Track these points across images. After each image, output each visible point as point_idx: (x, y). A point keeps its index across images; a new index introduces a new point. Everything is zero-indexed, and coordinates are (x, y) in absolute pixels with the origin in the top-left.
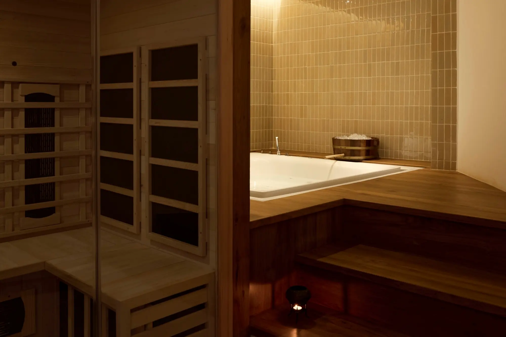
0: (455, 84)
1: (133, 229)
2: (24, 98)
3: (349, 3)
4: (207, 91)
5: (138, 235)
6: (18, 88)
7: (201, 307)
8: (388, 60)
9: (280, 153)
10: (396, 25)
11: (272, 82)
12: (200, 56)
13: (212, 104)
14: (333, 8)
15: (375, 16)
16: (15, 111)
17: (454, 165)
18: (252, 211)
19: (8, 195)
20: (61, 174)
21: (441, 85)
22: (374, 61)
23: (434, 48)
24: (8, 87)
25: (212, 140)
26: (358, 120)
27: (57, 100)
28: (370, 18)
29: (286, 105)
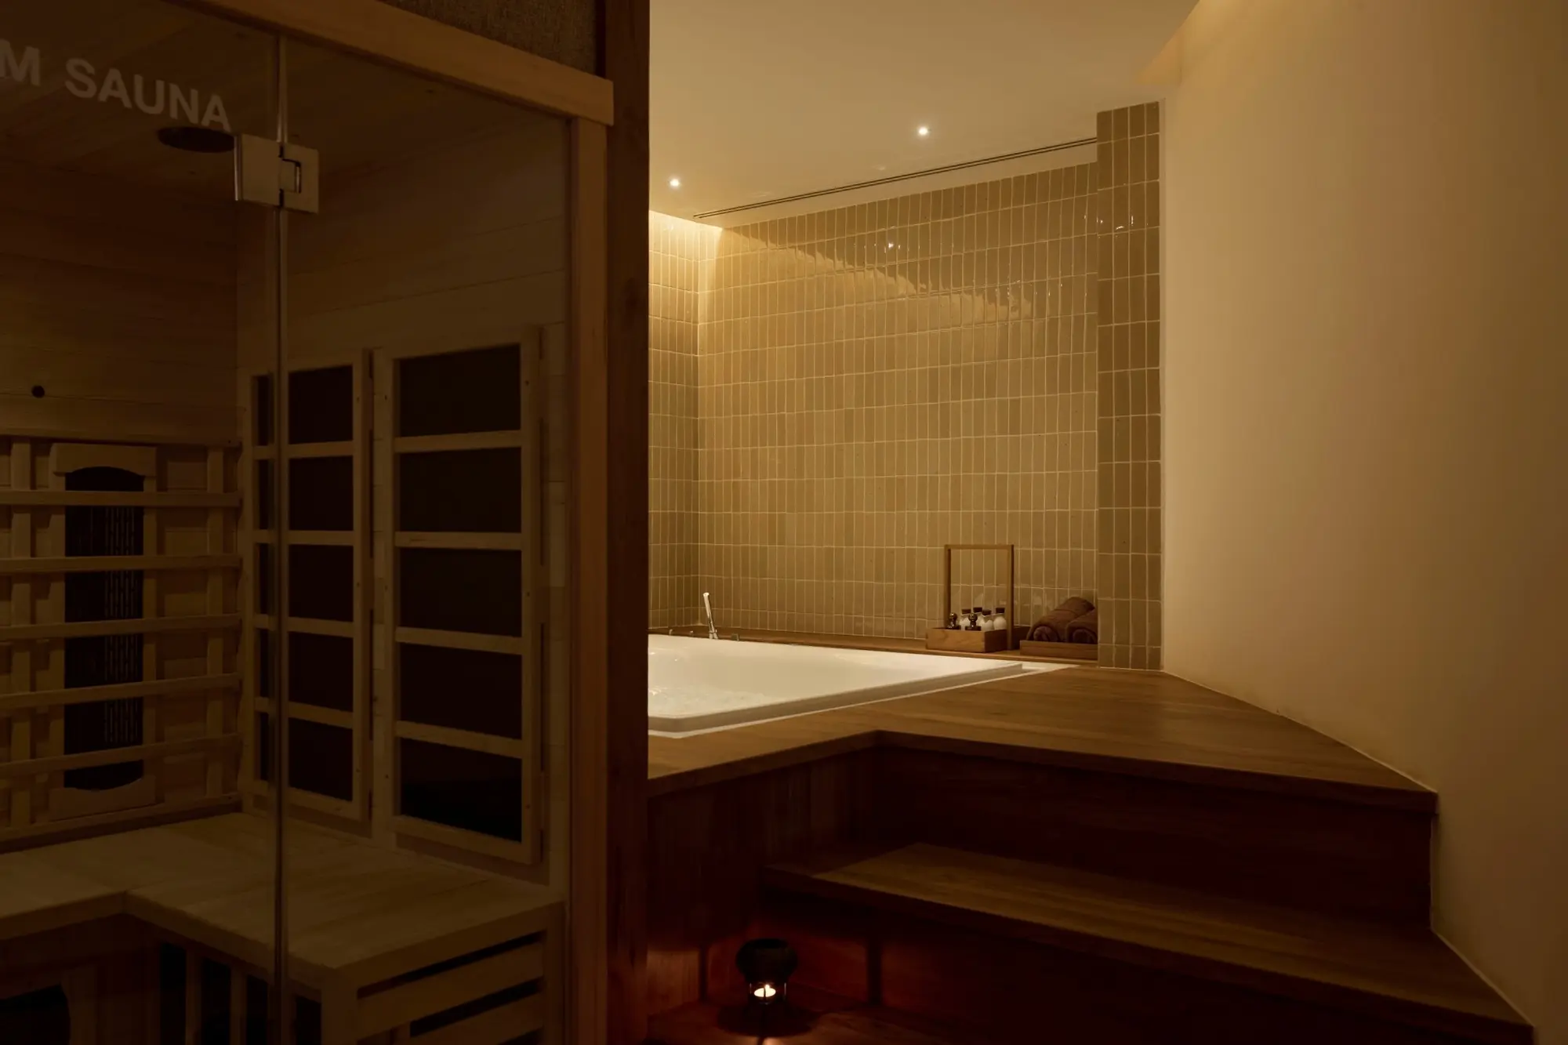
0: (1156, 452)
1: (351, 809)
2: (63, 479)
3: (892, 248)
4: (542, 460)
5: (363, 827)
6: (47, 453)
7: (529, 988)
8: (990, 394)
9: (717, 634)
10: (1011, 305)
11: (696, 453)
12: (525, 374)
13: (556, 490)
14: (851, 262)
15: (957, 284)
16: (40, 515)
17: (1156, 659)
18: (653, 758)
19: (22, 731)
20: (160, 675)
21: (1123, 456)
22: (956, 397)
23: (1105, 363)
24: (20, 451)
25: (557, 578)
26: (915, 549)
27: (149, 486)
28: (944, 287)
29: (731, 512)
